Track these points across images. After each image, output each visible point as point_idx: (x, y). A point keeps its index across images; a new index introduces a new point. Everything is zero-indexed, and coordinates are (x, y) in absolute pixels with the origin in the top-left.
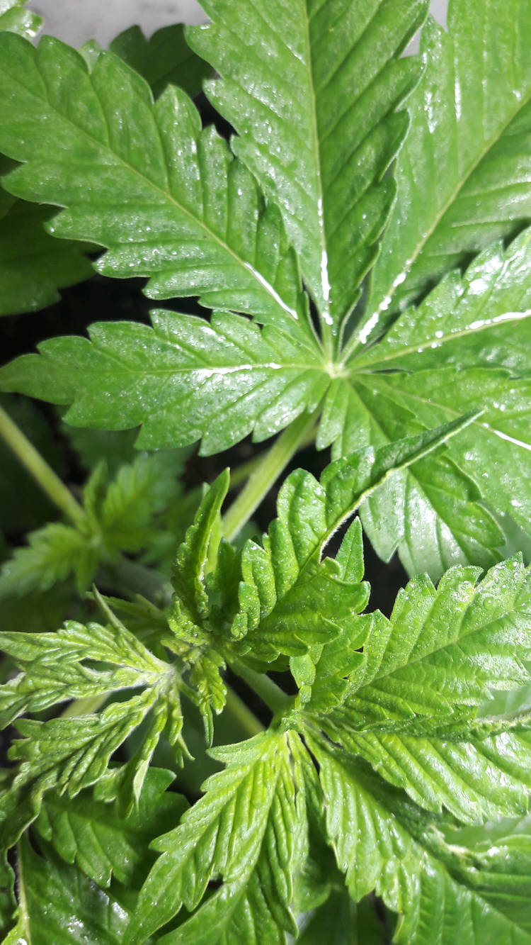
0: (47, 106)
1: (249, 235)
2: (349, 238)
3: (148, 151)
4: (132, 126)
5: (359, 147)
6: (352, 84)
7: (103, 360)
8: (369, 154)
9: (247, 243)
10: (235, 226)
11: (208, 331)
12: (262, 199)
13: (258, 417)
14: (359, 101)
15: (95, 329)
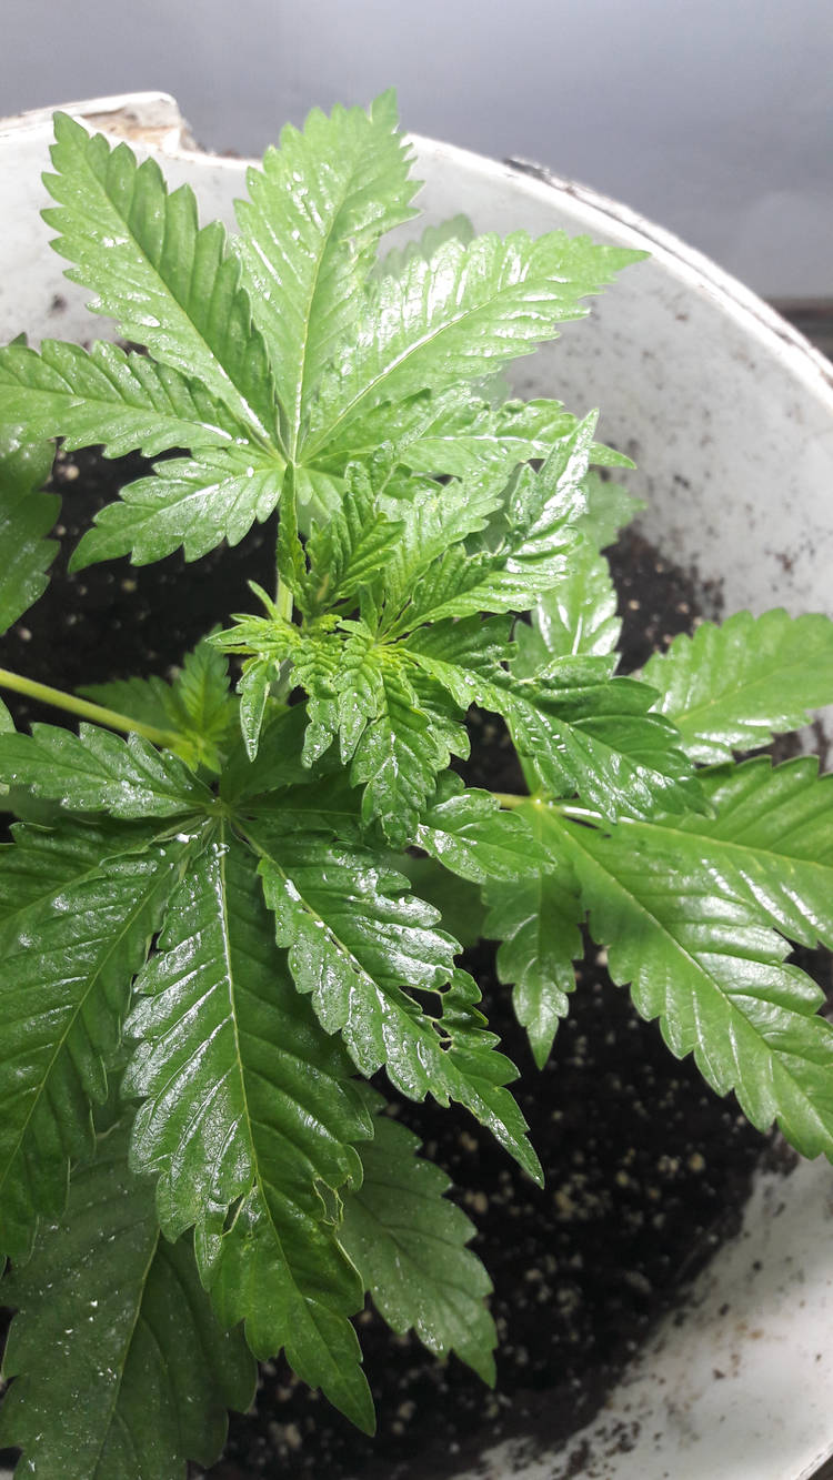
0: (22, 388)
1: (189, 405)
2: (252, 381)
3: (100, 385)
4: (82, 374)
5: (229, 326)
6: (204, 293)
7: (138, 511)
8: (236, 326)
9: (191, 411)
10: (177, 404)
11: (193, 464)
12: (185, 379)
13: (255, 507)
14: (212, 301)
15: (123, 492)
